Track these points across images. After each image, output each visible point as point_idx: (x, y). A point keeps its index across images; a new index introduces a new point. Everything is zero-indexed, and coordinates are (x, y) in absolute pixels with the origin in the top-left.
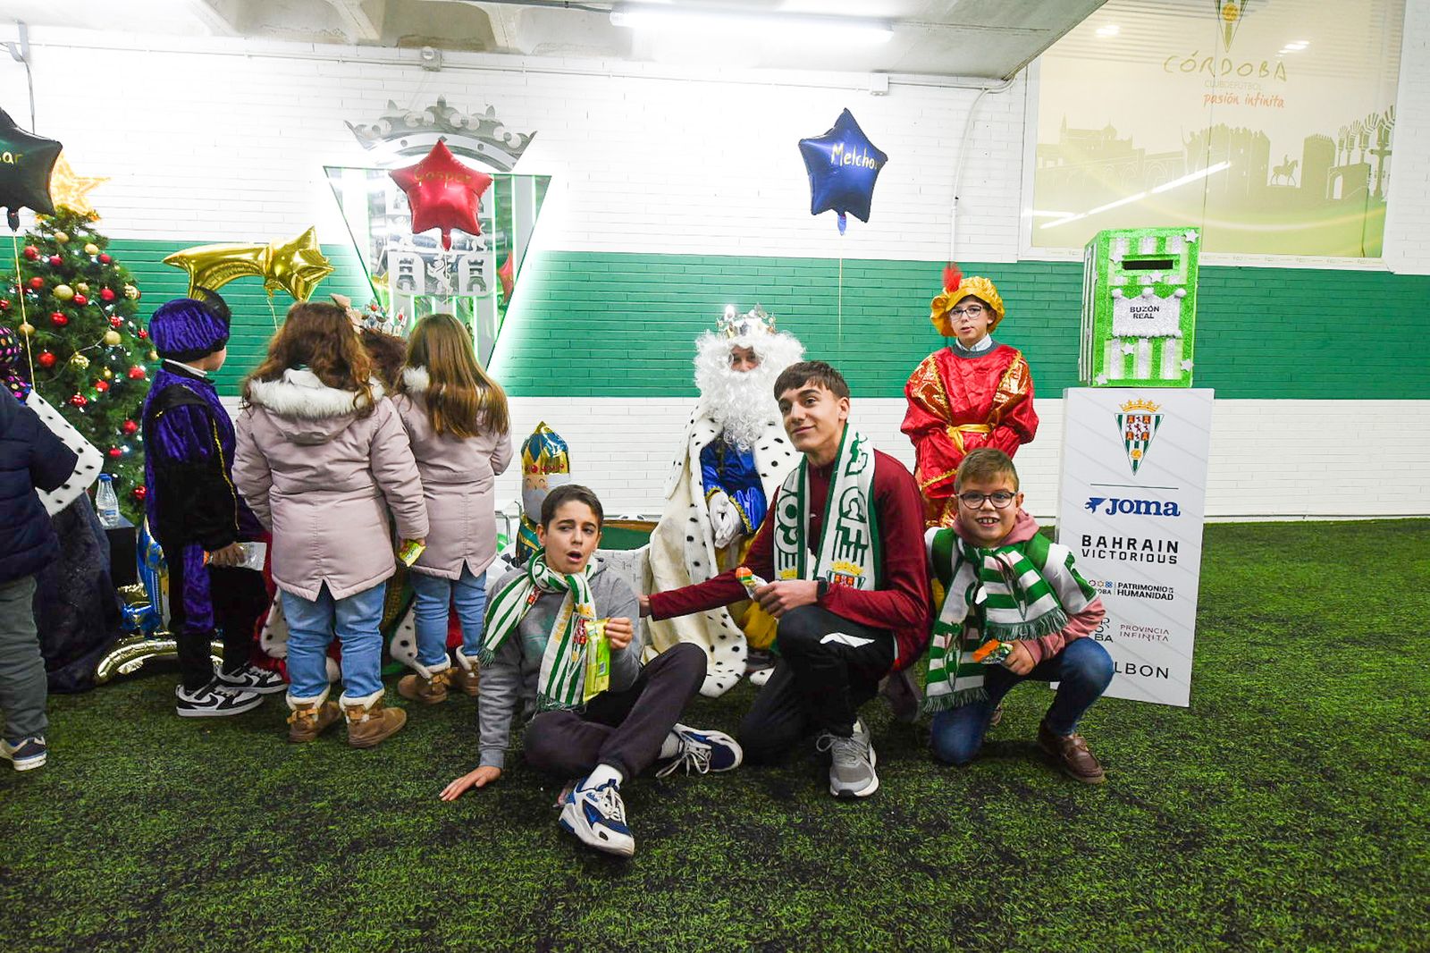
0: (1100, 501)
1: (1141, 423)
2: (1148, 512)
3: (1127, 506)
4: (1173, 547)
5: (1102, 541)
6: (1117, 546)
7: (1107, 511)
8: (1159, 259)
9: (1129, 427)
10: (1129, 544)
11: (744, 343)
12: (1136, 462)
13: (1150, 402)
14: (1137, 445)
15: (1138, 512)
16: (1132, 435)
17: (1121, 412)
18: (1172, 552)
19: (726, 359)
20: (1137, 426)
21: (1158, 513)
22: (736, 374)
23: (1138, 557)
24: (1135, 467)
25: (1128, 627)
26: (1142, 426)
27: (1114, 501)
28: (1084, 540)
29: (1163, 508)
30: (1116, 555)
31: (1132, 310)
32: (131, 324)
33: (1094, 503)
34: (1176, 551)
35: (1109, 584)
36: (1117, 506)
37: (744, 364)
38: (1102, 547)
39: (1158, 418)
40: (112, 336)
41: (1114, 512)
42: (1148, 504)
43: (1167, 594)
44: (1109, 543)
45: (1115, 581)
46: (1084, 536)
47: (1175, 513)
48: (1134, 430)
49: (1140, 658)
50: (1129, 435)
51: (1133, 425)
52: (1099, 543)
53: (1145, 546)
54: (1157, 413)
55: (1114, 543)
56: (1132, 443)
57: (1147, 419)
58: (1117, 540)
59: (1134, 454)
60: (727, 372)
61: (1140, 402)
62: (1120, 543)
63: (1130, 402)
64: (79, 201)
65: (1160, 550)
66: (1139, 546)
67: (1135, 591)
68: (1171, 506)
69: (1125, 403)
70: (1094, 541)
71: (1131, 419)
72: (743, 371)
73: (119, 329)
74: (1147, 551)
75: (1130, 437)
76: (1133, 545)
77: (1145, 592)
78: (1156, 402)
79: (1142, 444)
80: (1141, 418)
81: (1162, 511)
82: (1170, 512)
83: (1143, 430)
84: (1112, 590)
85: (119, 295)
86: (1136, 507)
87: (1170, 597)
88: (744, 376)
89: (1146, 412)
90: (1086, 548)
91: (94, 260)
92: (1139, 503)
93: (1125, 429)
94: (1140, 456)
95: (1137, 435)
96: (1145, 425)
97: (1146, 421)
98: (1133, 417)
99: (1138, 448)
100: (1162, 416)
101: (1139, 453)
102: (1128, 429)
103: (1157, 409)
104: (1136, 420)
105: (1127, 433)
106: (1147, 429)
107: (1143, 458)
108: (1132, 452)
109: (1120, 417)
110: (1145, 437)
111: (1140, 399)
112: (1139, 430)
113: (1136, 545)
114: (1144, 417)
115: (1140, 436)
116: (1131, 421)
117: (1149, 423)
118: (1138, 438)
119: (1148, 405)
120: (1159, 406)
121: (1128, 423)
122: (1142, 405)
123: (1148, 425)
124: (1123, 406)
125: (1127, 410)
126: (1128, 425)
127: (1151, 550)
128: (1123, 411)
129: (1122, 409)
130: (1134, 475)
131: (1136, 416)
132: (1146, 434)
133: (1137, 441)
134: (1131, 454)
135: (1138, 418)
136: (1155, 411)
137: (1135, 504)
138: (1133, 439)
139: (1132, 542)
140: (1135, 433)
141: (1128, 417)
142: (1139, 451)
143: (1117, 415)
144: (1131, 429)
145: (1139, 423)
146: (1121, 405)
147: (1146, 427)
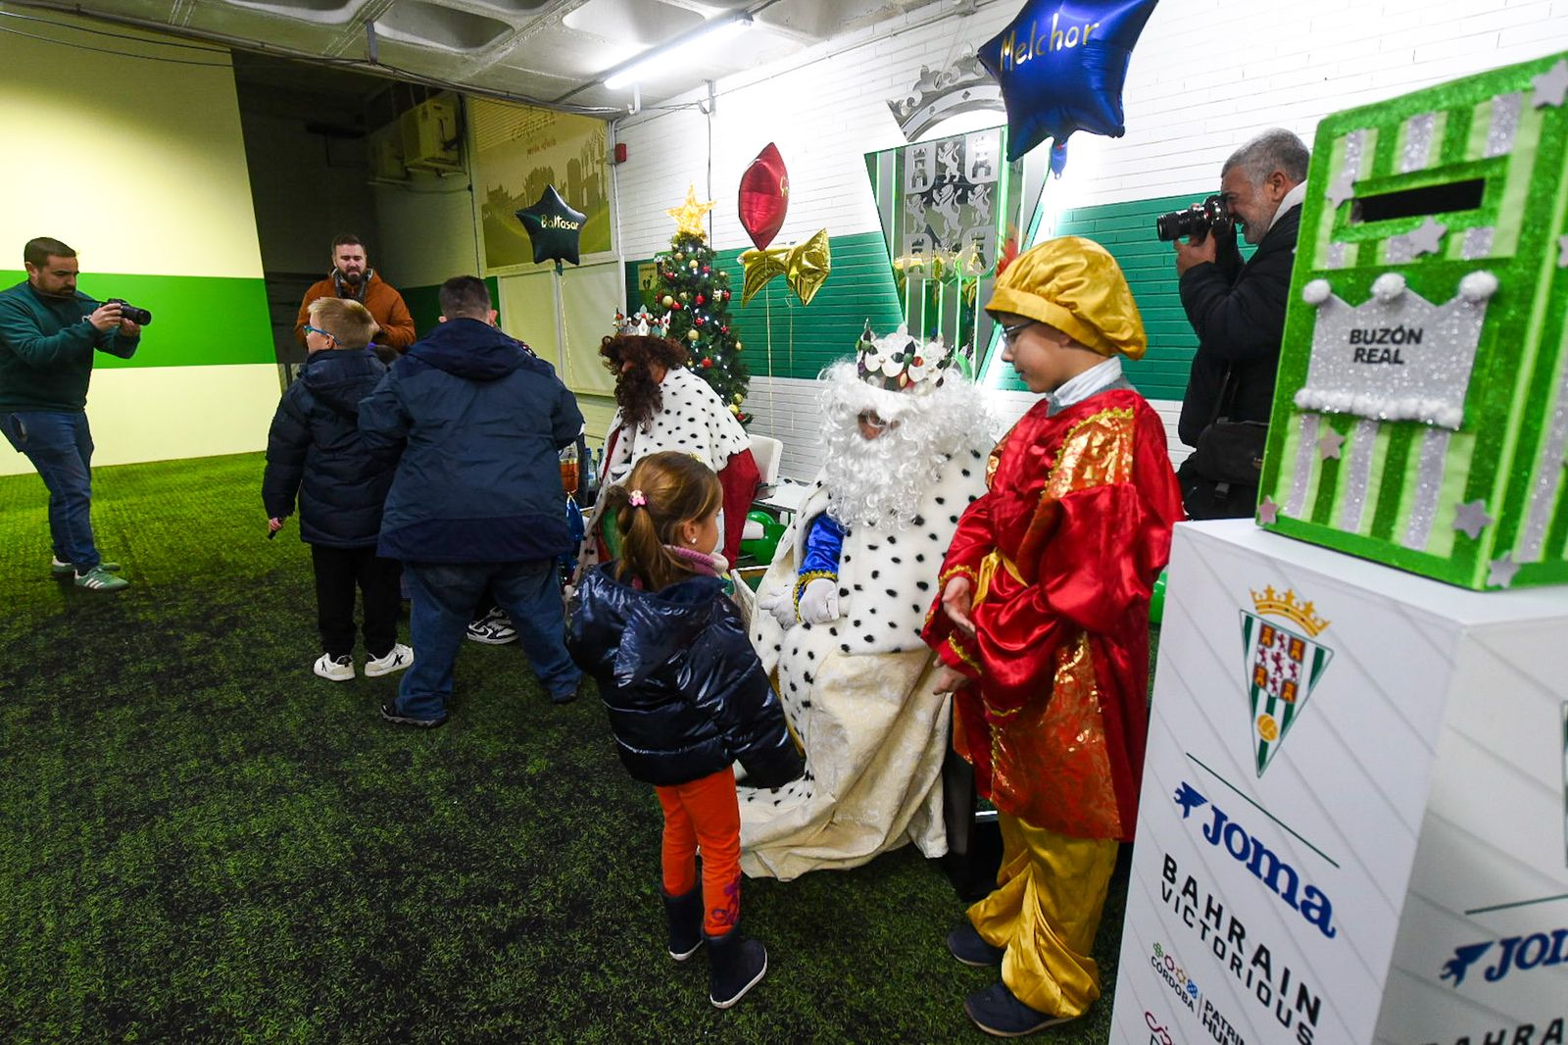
0: (1200, 799)
1: (1284, 655)
2: (1271, 882)
3: (1238, 842)
5: (1191, 888)
6: (1213, 917)
7: (1206, 828)
8: (1442, 180)
9: (1262, 652)
10: (1232, 931)
12: (1264, 746)
13: (1309, 608)
14: (1270, 709)
15: (1255, 869)
16: (1266, 675)
17: (1253, 611)
18: (1305, 1018)
20: (1277, 659)
21: (1290, 899)
23: (1244, 974)
24: (1262, 760)
26: (1286, 661)
27: (1220, 816)
28: (1167, 866)
29: (1301, 895)
30: (1210, 937)
31: (1356, 336)
32: (716, 323)
33: (1188, 798)
34: (1312, 1020)
35: (1192, 988)
36: (1220, 830)
38: (1189, 900)
39: (1319, 654)
40: (693, 334)
41: (1214, 840)
42: (1275, 866)
44: (1202, 901)
45: (1203, 991)
46: (1168, 857)
47: (1325, 927)
48: (1271, 666)
50: (1259, 670)
51: (1268, 656)
52: (1187, 890)
53: (1257, 960)
54: (1322, 639)
56: (1263, 696)
57: (1296, 647)
58: (1215, 907)
59: (1266, 725)
61: (1289, 596)
62: (1218, 916)
63: (1269, 591)
64: (696, 226)
65: (1283, 991)
66: (1248, 949)
68: (1318, 901)
69: (1260, 590)
70: (1181, 879)
71: (1269, 634)
73: (699, 328)
74: (1260, 973)
76: (1238, 938)
78: (1321, 611)
79: (1280, 706)
80: (1286, 642)
81: (1298, 901)
82: (1315, 914)
83: (1287, 673)
84: (1196, 1004)
85: (708, 299)
86: (1253, 854)
89: (1299, 631)
90: (1168, 884)
91: (695, 272)
92: (1259, 848)
93: (1254, 656)
94: (1273, 737)
95: (1274, 682)
96: (1291, 662)
97: (1295, 653)
98: (1273, 631)
99: (1272, 714)
100: (1327, 654)
101: (1272, 729)
102: (1259, 657)
103: (1320, 628)
104: (1277, 643)
105: (1257, 667)
106: (1294, 675)
107: (1279, 745)
108: (1262, 717)
109: (1249, 621)
110: (1288, 694)
111: (1290, 591)
112: (1279, 669)
113: (1243, 941)
114: (1292, 640)
115: (1279, 685)
116: (1266, 639)
117: (1301, 661)
118: (1275, 689)
119: (1305, 604)
120: (1325, 624)
121: (1260, 641)
122: (1294, 602)
123: (1298, 665)
124: (1258, 598)
125: (1264, 606)
126: (1261, 647)
127: (1268, 977)
128: (1257, 608)
129: (1256, 601)
130: (1259, 777)
131: (1279, 633)
132: (1289, 687)
133: (1273, 695)
134: (1259, 723)
135: (1281, 639)
136: (1316, 634)
137: (1252, 846)
138: (1265, 687)
139: (1237, 932)
140: (1271, 675)
141: (1264, 627)
142: (1272, 722)
143: (1244, 615)
144: (1264, 659)
145: (1281, 651)
146: (1253, 594)
147: (1293, 668)
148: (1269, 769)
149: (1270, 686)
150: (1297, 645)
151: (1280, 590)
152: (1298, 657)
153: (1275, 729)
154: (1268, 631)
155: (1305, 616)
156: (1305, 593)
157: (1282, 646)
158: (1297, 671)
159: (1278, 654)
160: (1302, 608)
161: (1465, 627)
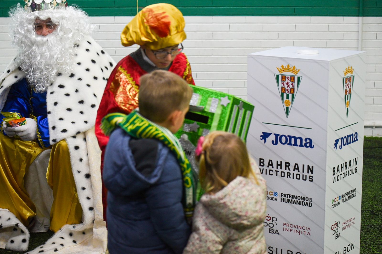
0: (269, 134)
1: (289, 82)
2: (295, 144)
3: (284, 139)
4: (311, 169)
5: (270, 163)
6: (279, 167)
7: (273, 142)
9: (283, 83)
10: (286, 166)
11: (43, 15)
12: (287, 108)
13: (294, 67)
14: (288, 98)
15: (290, 144)
16: (285, 89)
17: (278, 73)
18: (310, 174)
19: (31, 27)
20: (287, 84)
21: (301, 145)
22: (39, 38)
23: (291, 176)
24: (287, 112)
25: (288, 225)
26: (290, 83)
27: (276, 135)
28: (260, 162)
29: (304, 142)
30: (279, 173)
33: (265, 136)
34: (312, 173)
35: (276, 194)
37: (45, 30)
38: (270, 167)
39: (299, 78)
41: (276, 144)
42: (296, 139)
43: (308, 202)
44: (275, 165)
45: (279, 192)
46: (260, 159)
47: (311, 146)
48: (286, 86)
49: (295, 247)
51: (285, 83)
52: (269, 165)
53: (295, 169)
54: (299, 74)
55: (278, 165)
56: (285, 95)
57: (292, 79)
58: (279, 163)
59: (287, 103)
60: (33, 36)
61: (288, 66)
62: (281, 165)
63: (282, 66)
65: (303, 172)
66: (292, 168)
67: (290, 199)
68: (308, 141)
69: (280, 67)
70: (266, 163)
72: (44, 35)
74: (296, 172)
75: (283, 91)
76: (288, 166)
77: (296, 200)
78: (297, 68)
79: (290, 96)
80: (289, 78)
81: (303, 144)
82: (308, 145)
83: (291, 86)
84: (277, 198)
86: (289, 140)
87: (310, 205)
88: (45, 39)
89: (292, 74)
90: (262, 168)
92: (290, 137)
93: (281, 85)
94: (290, 105)
95: (287, 90)
96: (292, 83)
97: (292, 80)
98: (285, 77)
99: (288, 99)
100: (301, 77)
101: (289, 103)
102: (282, 85)
103: (298, 72)
104: (287, 79)
105: (282, 88)
106: (293, 86)
107: (292, 106)
108: (286, 101)
109: (278, 76)
110: (292, 92)
111: (288, 65)
112: (288, 86)
113: (290, 167)
114: (291, 77)
115: (289, 90)
116: (284, 79)
117: (294, 82)
118: (288, 92)
119: (293, 67)
120: (299, 70)
121: (282, 80)
122: (290, 67)
123: (294, 83)
124: (279, 69)
125: (282, 71)
126: (282, 82)
127: (299, 171)
128: (279, 72)
129: (279, 70)
130: (287, 118)
131: (287, 77)
132: (292, 90)
133: (288, 94)
134: (285, 103)
135: (288, 78)
136: (297, 74)
137: (288, 138)
138: (285, 92)
139: (287, 165)
140: (287, 89)
141: (282, 77)
142: (289, 101)
143: (276, 75)
144: (284, 85)
145: (288, 81)
146: (278, 68)
147: (292, 84)
148: (290, 114)
149: (287, 92)
150: (292, 78)
151: (285, 65)
152: (293, 81)
153: (290, 102)
154: (284, 77)
155: (294, 70)
156: (292, 64)
157: (288, 80)
158: (294, 85)
159: (288, 82)
160: (292, 68)
161: (329, 61)
